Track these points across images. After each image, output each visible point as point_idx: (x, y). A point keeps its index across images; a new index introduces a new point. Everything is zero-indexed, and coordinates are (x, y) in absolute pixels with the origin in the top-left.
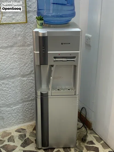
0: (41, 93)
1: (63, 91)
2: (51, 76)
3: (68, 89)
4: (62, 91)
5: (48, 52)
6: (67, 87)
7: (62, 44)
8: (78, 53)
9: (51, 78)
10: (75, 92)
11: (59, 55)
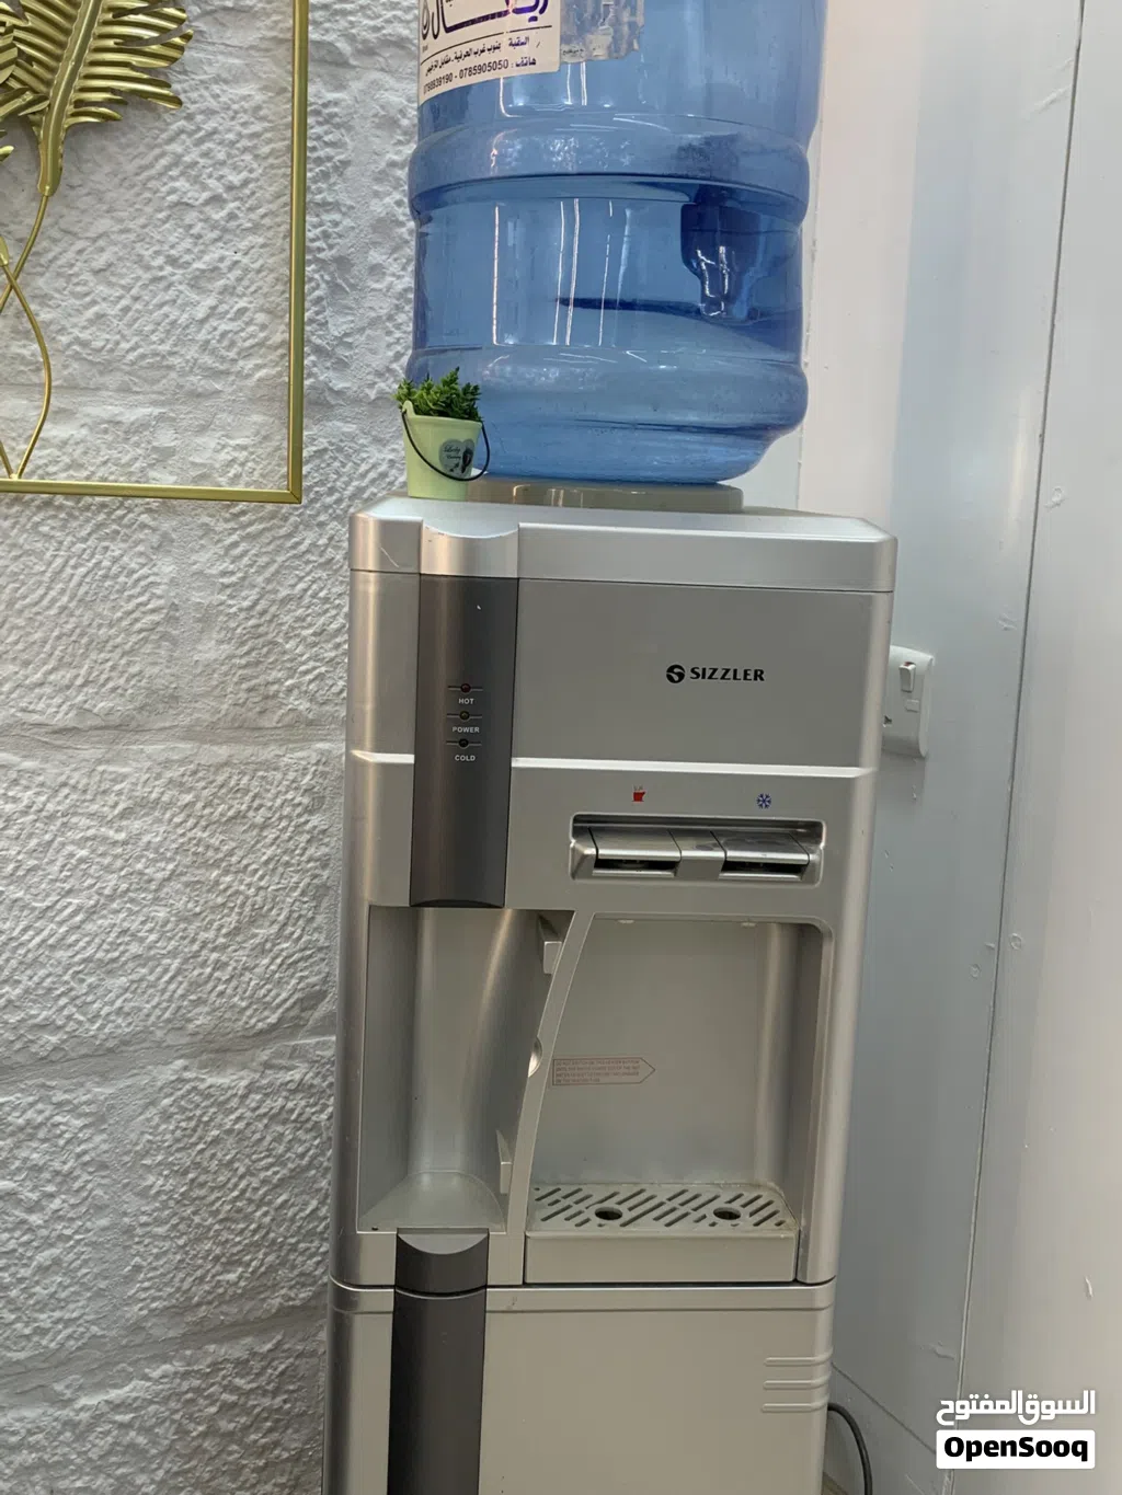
4: (648, 1228)
7: (675, 674)
8: (848, 783)
9: (533, 1064)
10: (802, 1243)
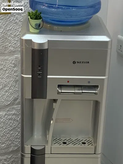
0: (32, 148)
1: (72, 146)
2: (52, 119)
3: (83, 141)
5: (48, 77)
6: (80, 138)
7: (74, 62)
8: (103, 79)
9: (52, 122)
10: (95, 148)
11: (68, 82)
